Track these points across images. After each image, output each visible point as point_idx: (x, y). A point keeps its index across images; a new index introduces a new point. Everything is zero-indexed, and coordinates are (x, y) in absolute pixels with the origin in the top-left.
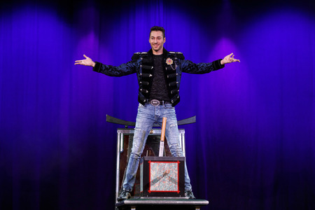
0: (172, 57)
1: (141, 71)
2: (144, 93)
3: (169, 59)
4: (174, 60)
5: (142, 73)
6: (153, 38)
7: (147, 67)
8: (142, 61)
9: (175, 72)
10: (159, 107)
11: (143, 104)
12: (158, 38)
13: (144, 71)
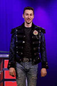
0: (38, 30)
1: (17, 39)
2: (19, 54)
3: (35, 31)
4: (39, 32)
5: (18, 40)
6: (27, 14)
7: (21, 36)
8: (17, 32)
9: (38, 40)
10: (28, 63)
11: (19, 62)
12: (31, 15)
13: (19, 39)
